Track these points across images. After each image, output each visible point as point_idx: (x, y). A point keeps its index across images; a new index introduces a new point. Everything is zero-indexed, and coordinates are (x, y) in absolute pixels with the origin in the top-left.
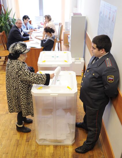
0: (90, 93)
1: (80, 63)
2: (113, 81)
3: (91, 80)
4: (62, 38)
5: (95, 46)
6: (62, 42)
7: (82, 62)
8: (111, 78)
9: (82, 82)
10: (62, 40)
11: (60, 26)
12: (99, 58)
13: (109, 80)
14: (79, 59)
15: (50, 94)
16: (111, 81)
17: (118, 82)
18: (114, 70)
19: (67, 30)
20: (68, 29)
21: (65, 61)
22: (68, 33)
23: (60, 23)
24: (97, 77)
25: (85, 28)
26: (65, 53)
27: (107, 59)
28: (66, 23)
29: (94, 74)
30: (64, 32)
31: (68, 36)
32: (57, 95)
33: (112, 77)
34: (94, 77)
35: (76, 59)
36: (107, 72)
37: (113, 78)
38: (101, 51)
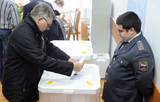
0: (117, 88)
1: (105, 60)
2: (146, 68)
3: (118, 70)
4: (80, 30)
5: (121, 27)
6: (80, 35)
7: (107, 60)
8: (143, 64)
9: (107, 74)
10: (80, 33)
11: (77, 13)
12: (129, 41)
13: (142, 67)
14: (102, 55)
15: (63, 90)
16: (144, 68)
17: (154, 71)
18: (147, 55)
19: (87, 19)
20: (88, 17)
21: (84, 52)
22: (88, 23)
23: (76, 10)
24: (126, 65)
25: (111, 13)
26: (84, 42)
27: (139, 41)
28: (85, 10)
29: (122, 62)
30: (82, 22)
31: (87, 27)
32: (73, 91)
33: (145, 63)
34: (122, 66)
35: (99, 55)
36: (139, 57)
37: (146, 65)
38: (130, 31)
